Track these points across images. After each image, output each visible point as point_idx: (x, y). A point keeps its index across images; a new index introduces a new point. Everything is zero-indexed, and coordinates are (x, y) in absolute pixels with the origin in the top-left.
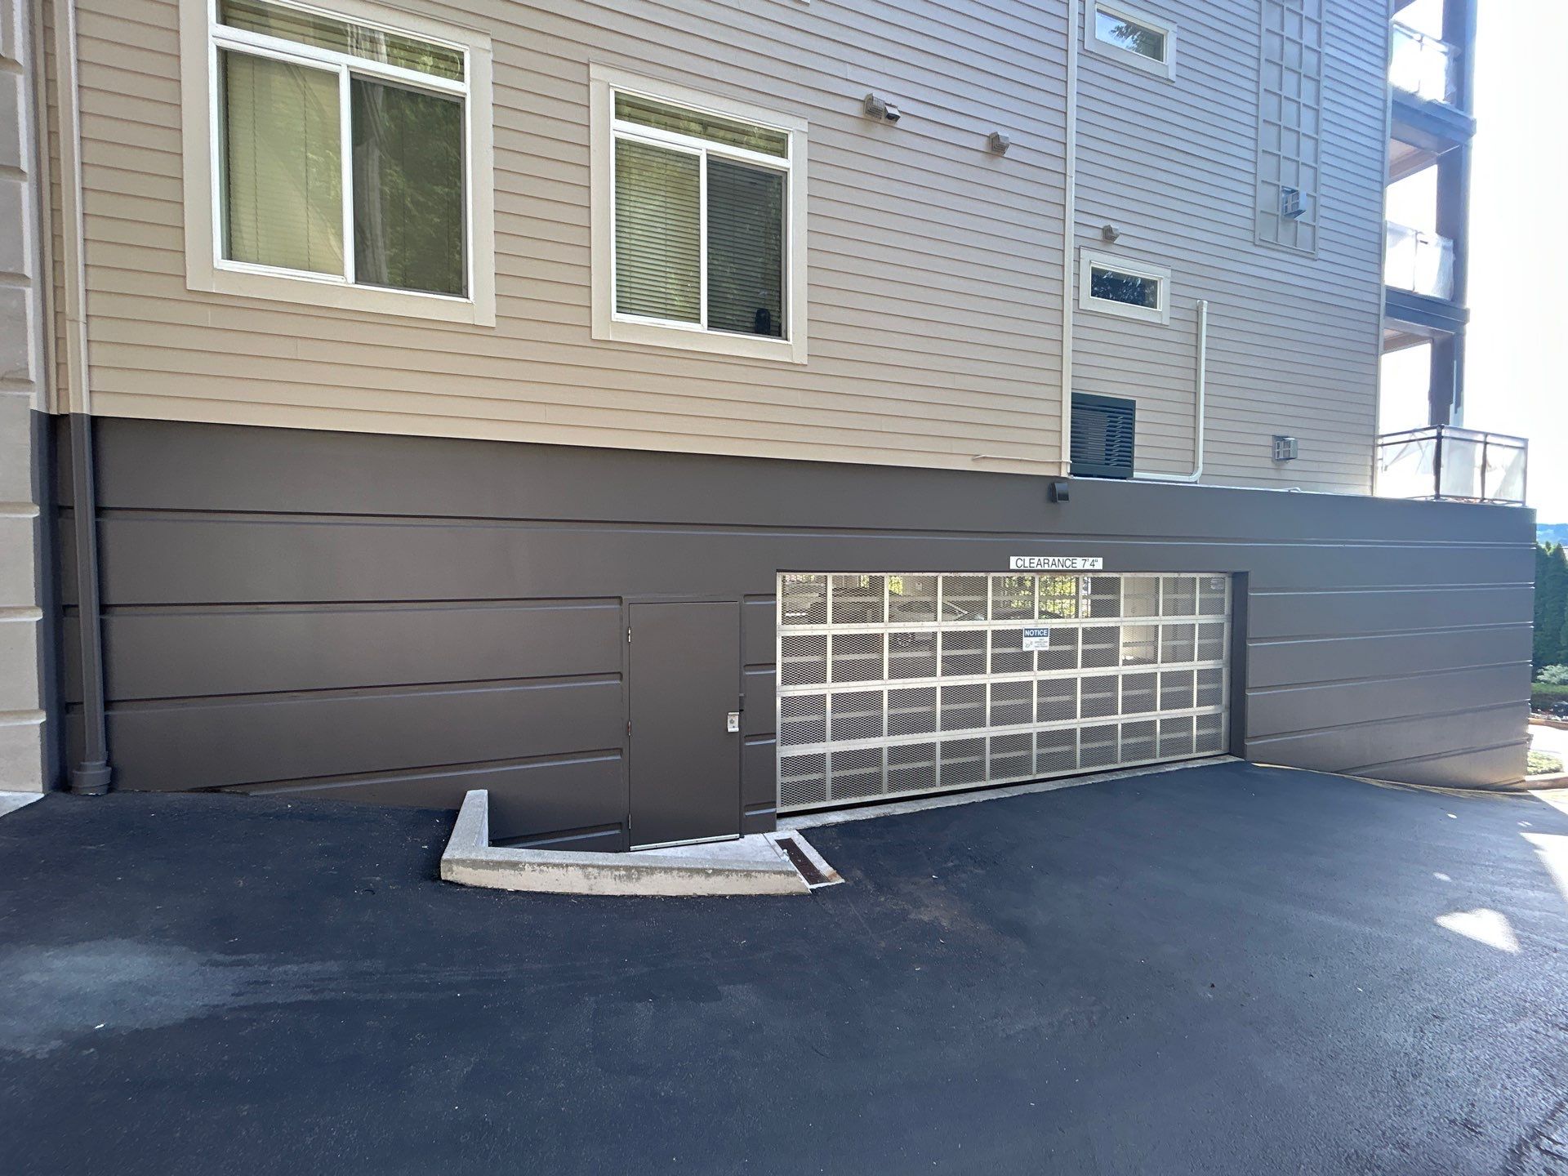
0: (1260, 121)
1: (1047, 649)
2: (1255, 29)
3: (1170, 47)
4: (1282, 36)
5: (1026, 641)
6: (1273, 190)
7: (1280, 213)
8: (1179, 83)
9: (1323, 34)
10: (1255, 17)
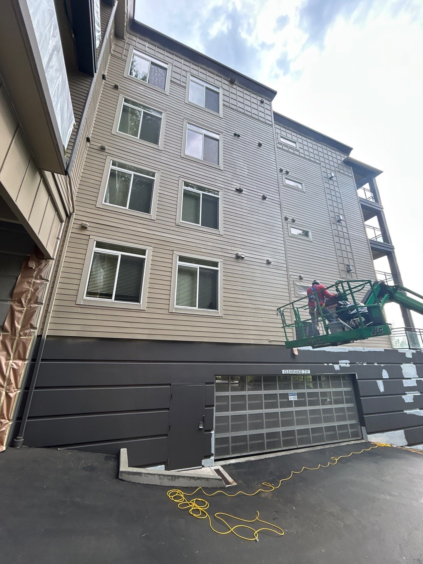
0: (336, 249)
1: (297, 400)
2: (331, 229)
3: (310, 234)
4: (338, 230)
5: (290, 397)
6: (343, 265)
7: (346, 270)
8: (314, 242)
9: (348, 230)
10: (330, 227)
